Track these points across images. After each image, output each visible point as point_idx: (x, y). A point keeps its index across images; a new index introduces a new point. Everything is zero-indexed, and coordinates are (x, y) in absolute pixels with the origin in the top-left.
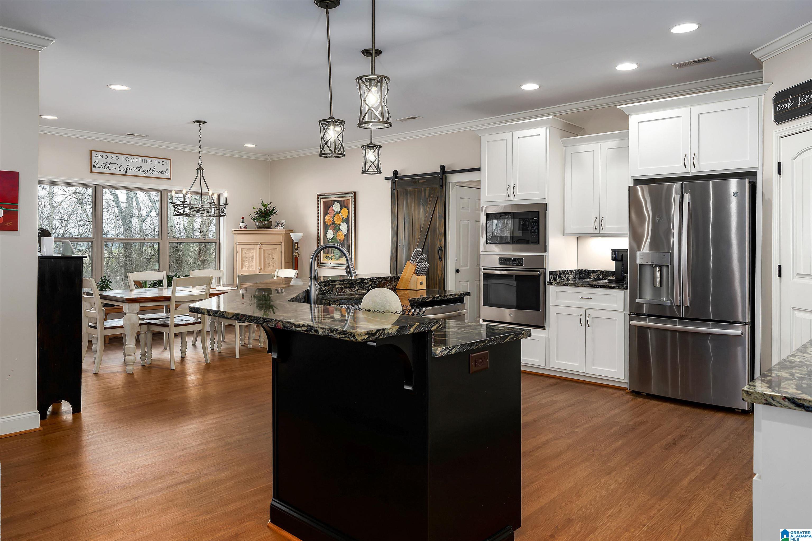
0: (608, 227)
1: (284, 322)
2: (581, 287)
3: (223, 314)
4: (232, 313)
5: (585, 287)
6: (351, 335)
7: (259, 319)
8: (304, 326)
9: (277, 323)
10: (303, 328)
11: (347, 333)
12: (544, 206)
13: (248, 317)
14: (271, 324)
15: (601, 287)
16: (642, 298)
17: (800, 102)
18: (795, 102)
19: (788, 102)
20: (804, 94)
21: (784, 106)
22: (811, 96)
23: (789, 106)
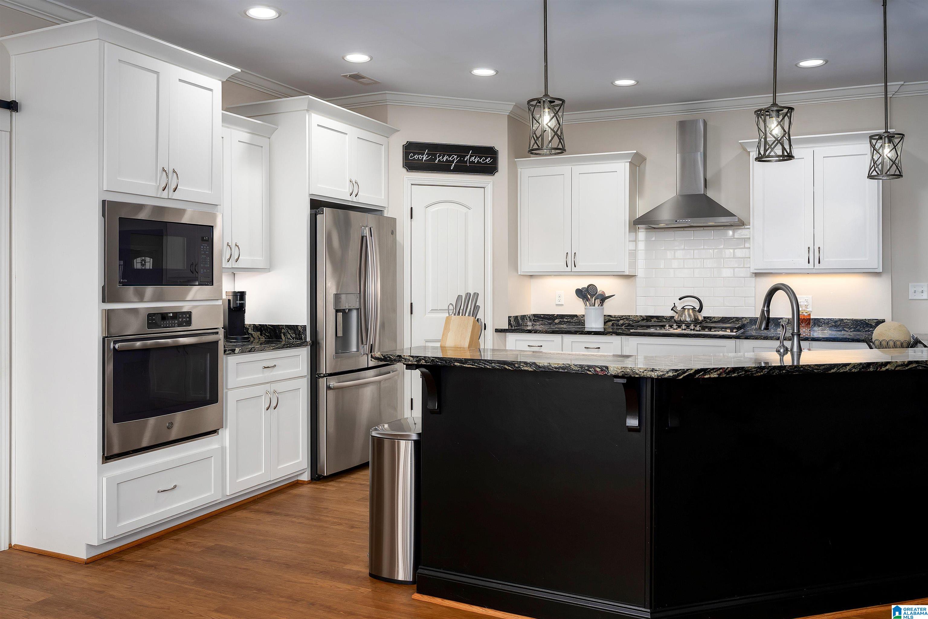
0: (243, 259)
17: (438, 159)
18: (432, 157)
19: (423, 154)
20: (442, 154)
21: (419, 157)
22: (451, 158)
23: (424, 159)
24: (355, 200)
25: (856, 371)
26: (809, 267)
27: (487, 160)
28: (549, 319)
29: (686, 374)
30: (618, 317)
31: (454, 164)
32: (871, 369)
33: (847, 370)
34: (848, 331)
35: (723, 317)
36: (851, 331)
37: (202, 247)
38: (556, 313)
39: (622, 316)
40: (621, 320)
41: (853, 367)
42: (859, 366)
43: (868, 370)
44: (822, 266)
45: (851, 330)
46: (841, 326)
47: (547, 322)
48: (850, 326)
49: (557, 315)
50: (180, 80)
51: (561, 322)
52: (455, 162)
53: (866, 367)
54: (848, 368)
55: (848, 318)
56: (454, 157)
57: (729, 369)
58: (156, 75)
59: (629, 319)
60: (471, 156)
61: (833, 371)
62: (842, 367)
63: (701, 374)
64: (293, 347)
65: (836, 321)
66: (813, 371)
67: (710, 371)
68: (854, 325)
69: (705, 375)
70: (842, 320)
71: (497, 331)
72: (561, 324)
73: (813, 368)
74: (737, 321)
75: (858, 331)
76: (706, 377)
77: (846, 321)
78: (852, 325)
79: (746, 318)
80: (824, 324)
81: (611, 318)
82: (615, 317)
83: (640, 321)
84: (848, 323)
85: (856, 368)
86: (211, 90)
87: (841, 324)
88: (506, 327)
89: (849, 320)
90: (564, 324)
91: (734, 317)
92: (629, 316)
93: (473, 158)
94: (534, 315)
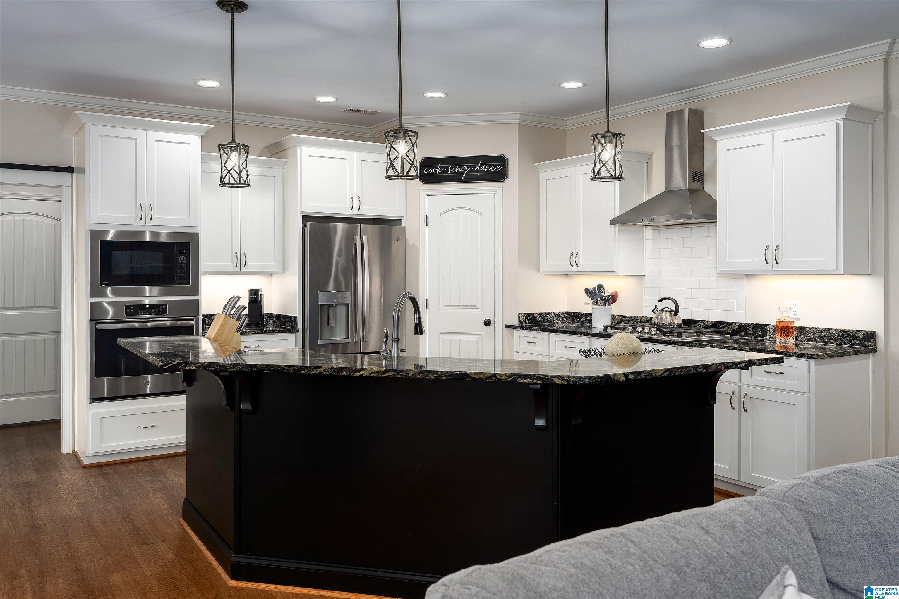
0: (252, 265)
1: (725, 364)
2: (249, 334)
3: (649, 374)
4: (662, 370)
5: (253, 334)
6: (780, 359)
7: (698, 368)
8: (744, 362)
9: (718, 367)
10: (743, 364)
11: (777, 359)
12: (195, 237)
13: (684, 369)
14: (712, 368)
15: (272, 333)
16: (324, 339)
17: (450, 171)
18: (444, 170)
19: (436, 168)
20: (454, 166)
21: (433, 171)
22: (462, 169)
23: (437, 172)
24: (358, 212)
25: (327, 374)
26: (767, 267)
27: (497, 168)
28: (577, 317)
29: (169, 365)
30: (628, 318)
31: (465, 175)
32: (344, 373)
33: (318, 372)
34: (834, 344)
35: (715, 322)
36: (837, 344)
37: (179, 258)
38: (583, 312)
39: (632, 317)
40: (631, 320)
41: (324, 370)
42: (331, 370)
43: (340, 374)
44: (780, 267)
45: (838, 342)
46: (827, 337)
47: (576, 320)
48: (836, 337)
49: (583, 313)
50: (156, 141)
51: (586, 320)
52: (466, 172)
53: (339, 371)
54: (319, 370)
55: (834, 328)
56: (465, 167)
57: (206, 363)
58: (134, 141)
59: (637, 320)
60: (481, 166)
61: (303, 372)
62: (313, 369)
63: (183, 365)
64: (276, 333)
65: (822, 331)
66: (283, 370)
67: (189, 364)
68: (840, 337)
69: (186, 367)
70: (828, 330)
71: (507, 327)
72: (586, 323)
73: (283, 368)
74: (728, 326)
75: (845, 343)
76: (187, 368)
77: (832, 331)
78: (838, 337)
79: (735, 323)
80: (810, 334)
81: (623, 319)
82: (626, 318)
83: (646, 322)
84: (834, 333)
85: (327, 372)
86: (189, 144)
87: (826, 334)
88: (517, 323)
89: (835, 330)
90: (588, 322)
91: (725, 322)
92: (637, 317)
93: (483, 167)
94: (567, 313)
